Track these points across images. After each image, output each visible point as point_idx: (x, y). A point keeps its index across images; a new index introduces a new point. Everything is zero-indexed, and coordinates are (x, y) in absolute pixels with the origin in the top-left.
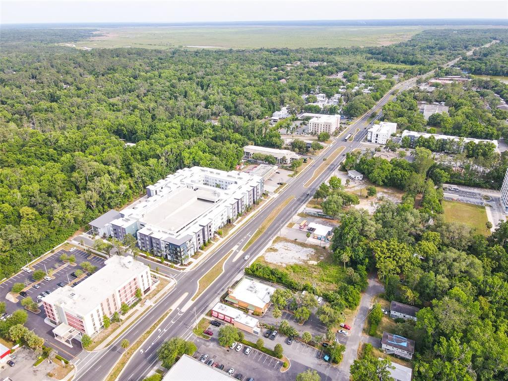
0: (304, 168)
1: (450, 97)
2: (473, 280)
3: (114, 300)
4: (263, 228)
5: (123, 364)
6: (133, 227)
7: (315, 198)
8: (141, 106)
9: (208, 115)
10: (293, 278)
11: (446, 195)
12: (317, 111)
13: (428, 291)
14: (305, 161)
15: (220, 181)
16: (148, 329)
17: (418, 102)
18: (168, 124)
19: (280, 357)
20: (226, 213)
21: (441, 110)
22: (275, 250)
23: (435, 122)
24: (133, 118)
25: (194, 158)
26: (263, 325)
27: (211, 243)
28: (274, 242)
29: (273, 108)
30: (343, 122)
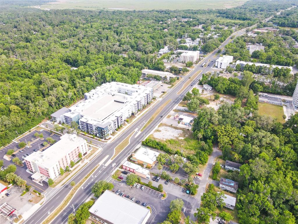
0: (177, 83)
1: (266, 40)
2: (273, 148)
3: (66, 159)
4: (153, 118)
5: (72, 195)
6: (77, 118)
7: (183, 101)
8: (80, 45)
9: (121, 51)
10: (169, 147)
11: (260, 99)
12: (186, 48)
13: (247, 154)
14: (178, 79)
15: (127, 91)
16: (86, 176)
17: (246, 43)
18: (97, 56)
19: (161, 191)
20: (131, 109)
21: (259, 48)
22: (160, 131)
23: (256, 56)
24: (75, 52)
25: (112, 76)
26: (152, 174)
27: (122, 127)
28: (159, 126)
29: (159, 47)
30: (201, 55)
